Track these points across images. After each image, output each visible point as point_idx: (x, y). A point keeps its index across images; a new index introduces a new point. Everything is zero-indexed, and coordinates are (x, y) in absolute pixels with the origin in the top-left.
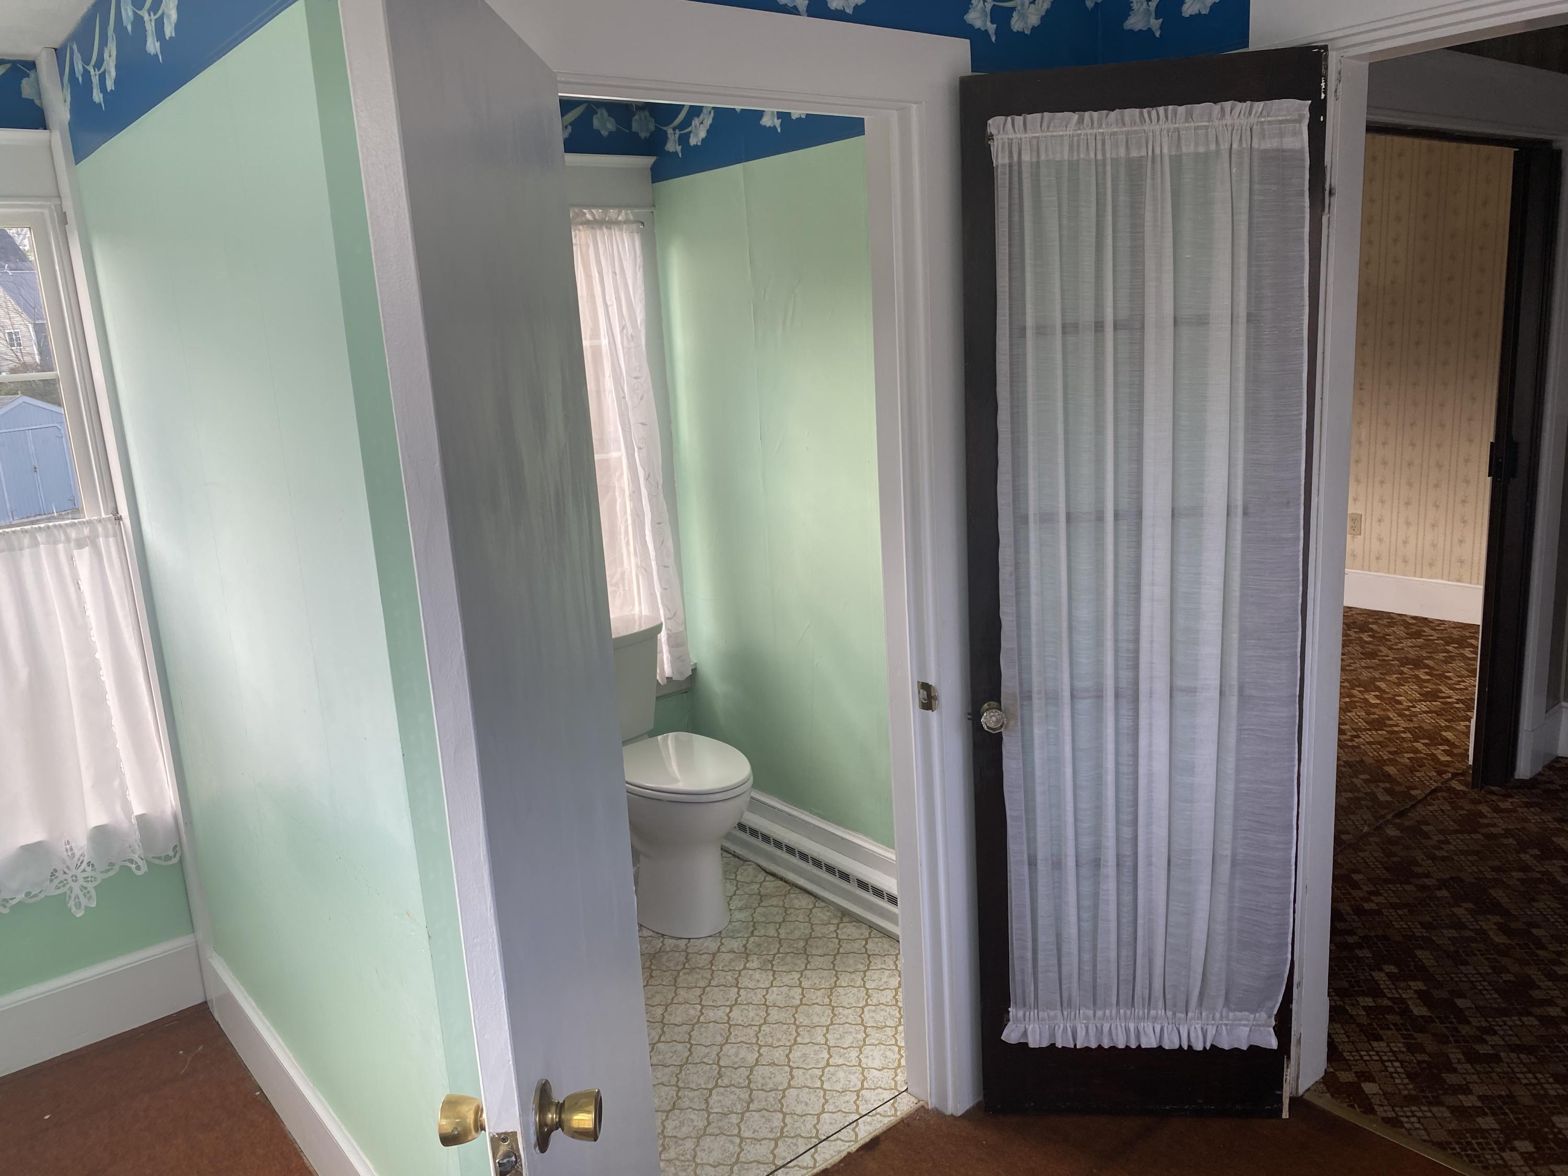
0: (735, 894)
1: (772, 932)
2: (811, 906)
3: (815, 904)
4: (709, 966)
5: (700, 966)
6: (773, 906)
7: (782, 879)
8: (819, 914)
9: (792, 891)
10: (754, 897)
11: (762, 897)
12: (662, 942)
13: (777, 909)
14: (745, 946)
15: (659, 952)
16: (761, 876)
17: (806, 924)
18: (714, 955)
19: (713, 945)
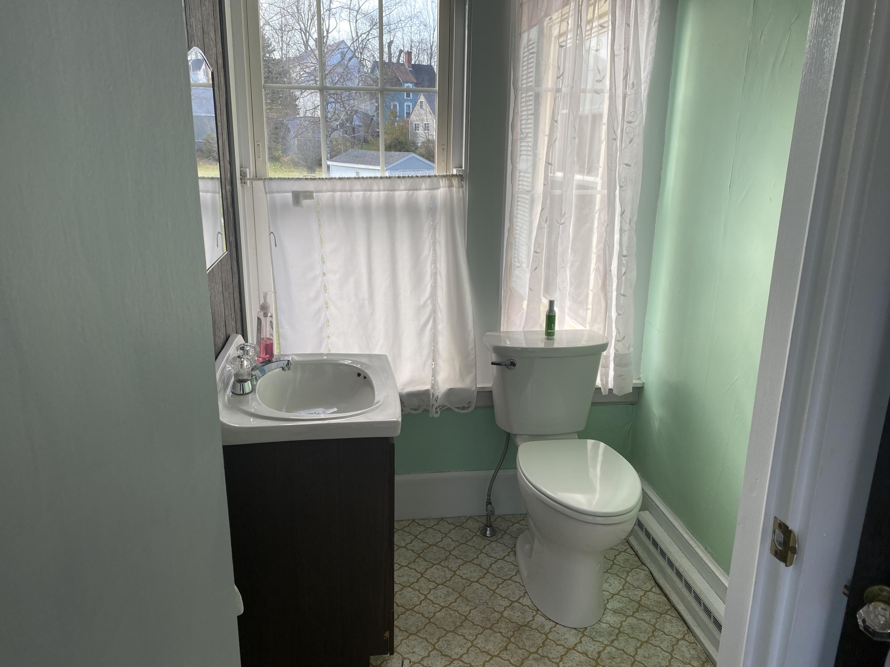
0: (618, 594)
1: (631, 650)
2: (679, 636)
3: (684, 635)
4: (558, 661)
5: (551, 656)
6: (645, 620)
7: (666, 595)
8: (684, 649)
9: (669, 612)
10: (633, 603)
11: (640, 606)
12: (534, 616)
13: (646, 625)
14: (599, 653)
15: (526, 626)
16: (650, 584)
17: (667, 654)
18: (569, 650)
19: (572, 639)
